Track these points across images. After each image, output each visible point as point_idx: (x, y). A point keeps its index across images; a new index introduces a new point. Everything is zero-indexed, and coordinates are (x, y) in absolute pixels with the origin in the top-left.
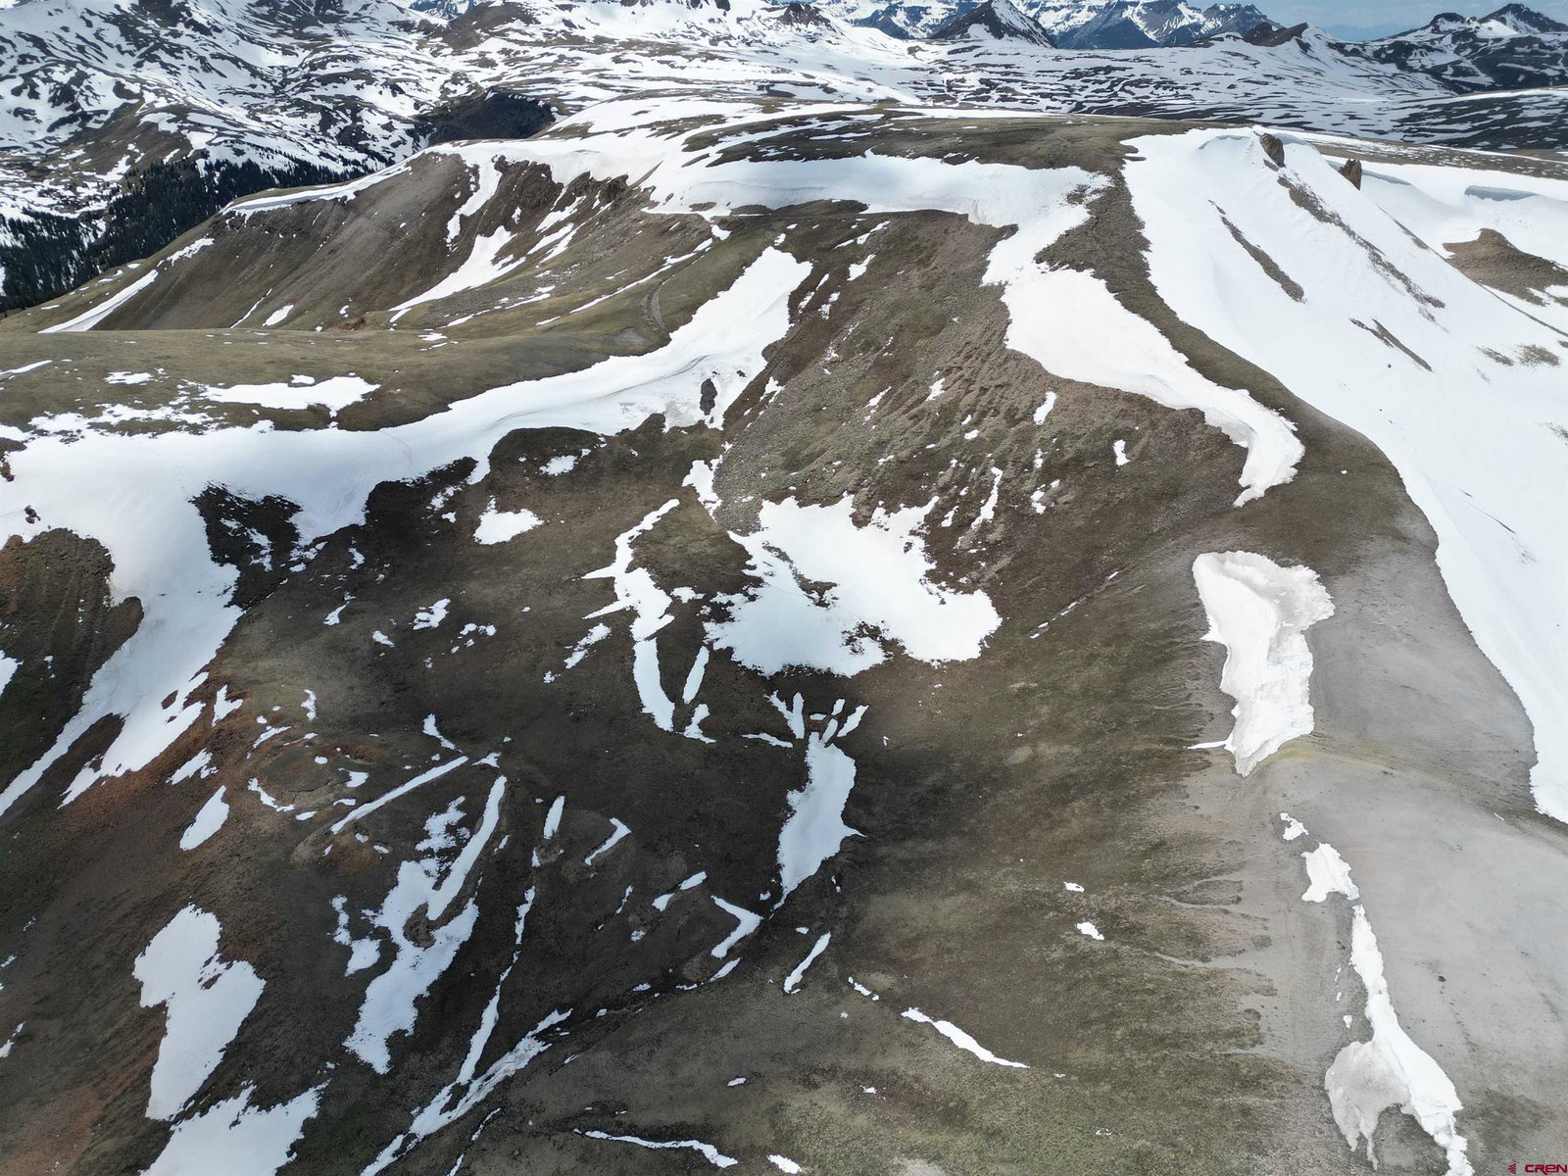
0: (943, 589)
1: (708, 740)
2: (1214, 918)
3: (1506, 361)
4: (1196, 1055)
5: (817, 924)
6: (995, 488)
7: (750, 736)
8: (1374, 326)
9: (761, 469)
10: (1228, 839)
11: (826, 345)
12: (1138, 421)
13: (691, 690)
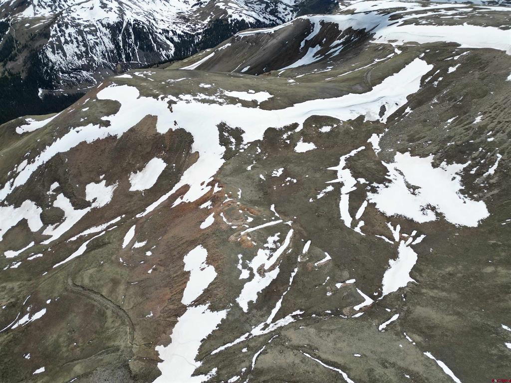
0: (466, 197)
1: (362, 234)
5: (394, 310)
6: (497, 162)
7: (378, 236)
9: (398, 140)
11: (433, 97)
13: (359, 215)
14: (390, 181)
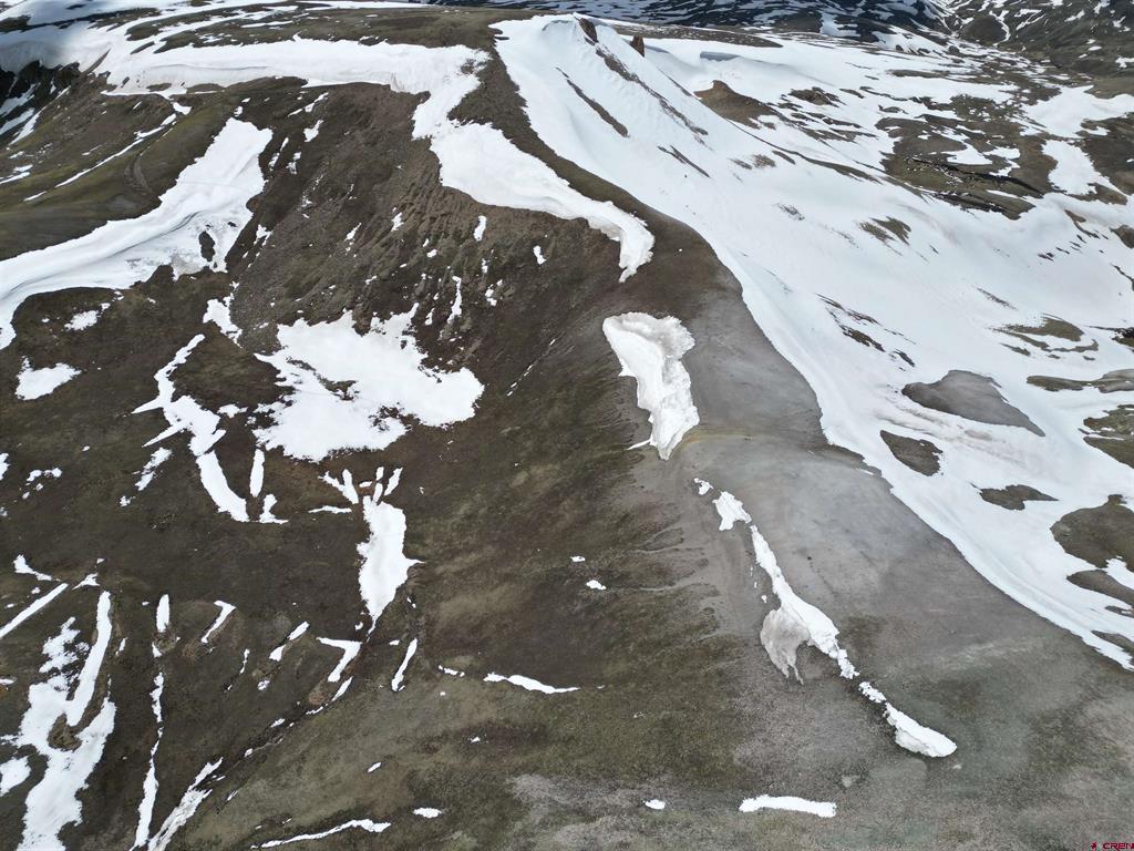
0: (437, 371)
1: (281, 522)
2: (669, 556)
3: (748, 167)
4: (682, 647)
5: (405, 635)
6: (459, 291)
7: (315, 511)
8: (672, 151)
9: (270, 300)
10: (667, 503)
11: (301, 194)
12: (546, 231)
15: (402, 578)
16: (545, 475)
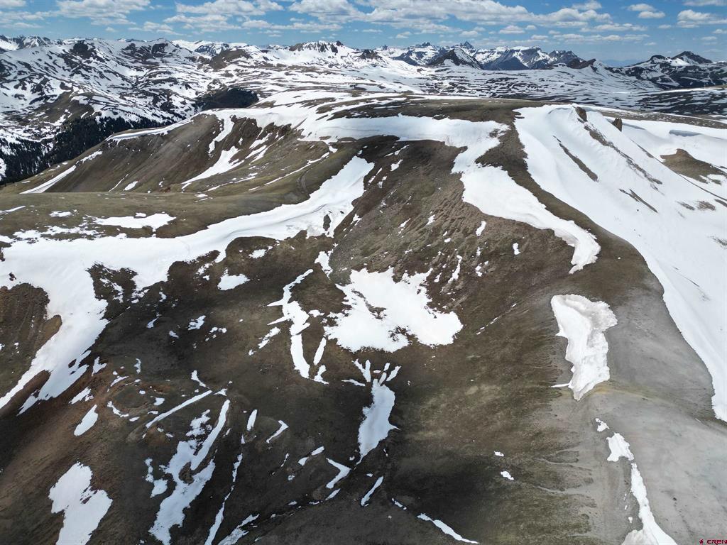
0: (435, 311)
1: (325, 383)
2: (565, 469)
3: (692, 208)
4: (559, 537)
5: (377, 472)
6: (459, 265)
7: (345, 381)
8: (630, 193)
9: (351, 256)
10: (571, 431)
11: (381, 199)
12: (524, 235)
13: (317, 358)
14: (349, 307)
15: (384, 435)
16: (489, 392)
